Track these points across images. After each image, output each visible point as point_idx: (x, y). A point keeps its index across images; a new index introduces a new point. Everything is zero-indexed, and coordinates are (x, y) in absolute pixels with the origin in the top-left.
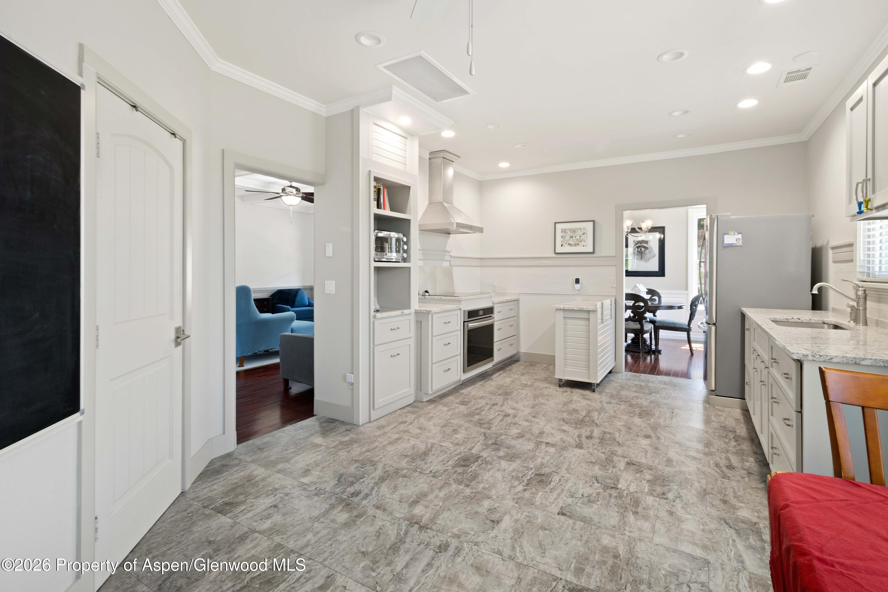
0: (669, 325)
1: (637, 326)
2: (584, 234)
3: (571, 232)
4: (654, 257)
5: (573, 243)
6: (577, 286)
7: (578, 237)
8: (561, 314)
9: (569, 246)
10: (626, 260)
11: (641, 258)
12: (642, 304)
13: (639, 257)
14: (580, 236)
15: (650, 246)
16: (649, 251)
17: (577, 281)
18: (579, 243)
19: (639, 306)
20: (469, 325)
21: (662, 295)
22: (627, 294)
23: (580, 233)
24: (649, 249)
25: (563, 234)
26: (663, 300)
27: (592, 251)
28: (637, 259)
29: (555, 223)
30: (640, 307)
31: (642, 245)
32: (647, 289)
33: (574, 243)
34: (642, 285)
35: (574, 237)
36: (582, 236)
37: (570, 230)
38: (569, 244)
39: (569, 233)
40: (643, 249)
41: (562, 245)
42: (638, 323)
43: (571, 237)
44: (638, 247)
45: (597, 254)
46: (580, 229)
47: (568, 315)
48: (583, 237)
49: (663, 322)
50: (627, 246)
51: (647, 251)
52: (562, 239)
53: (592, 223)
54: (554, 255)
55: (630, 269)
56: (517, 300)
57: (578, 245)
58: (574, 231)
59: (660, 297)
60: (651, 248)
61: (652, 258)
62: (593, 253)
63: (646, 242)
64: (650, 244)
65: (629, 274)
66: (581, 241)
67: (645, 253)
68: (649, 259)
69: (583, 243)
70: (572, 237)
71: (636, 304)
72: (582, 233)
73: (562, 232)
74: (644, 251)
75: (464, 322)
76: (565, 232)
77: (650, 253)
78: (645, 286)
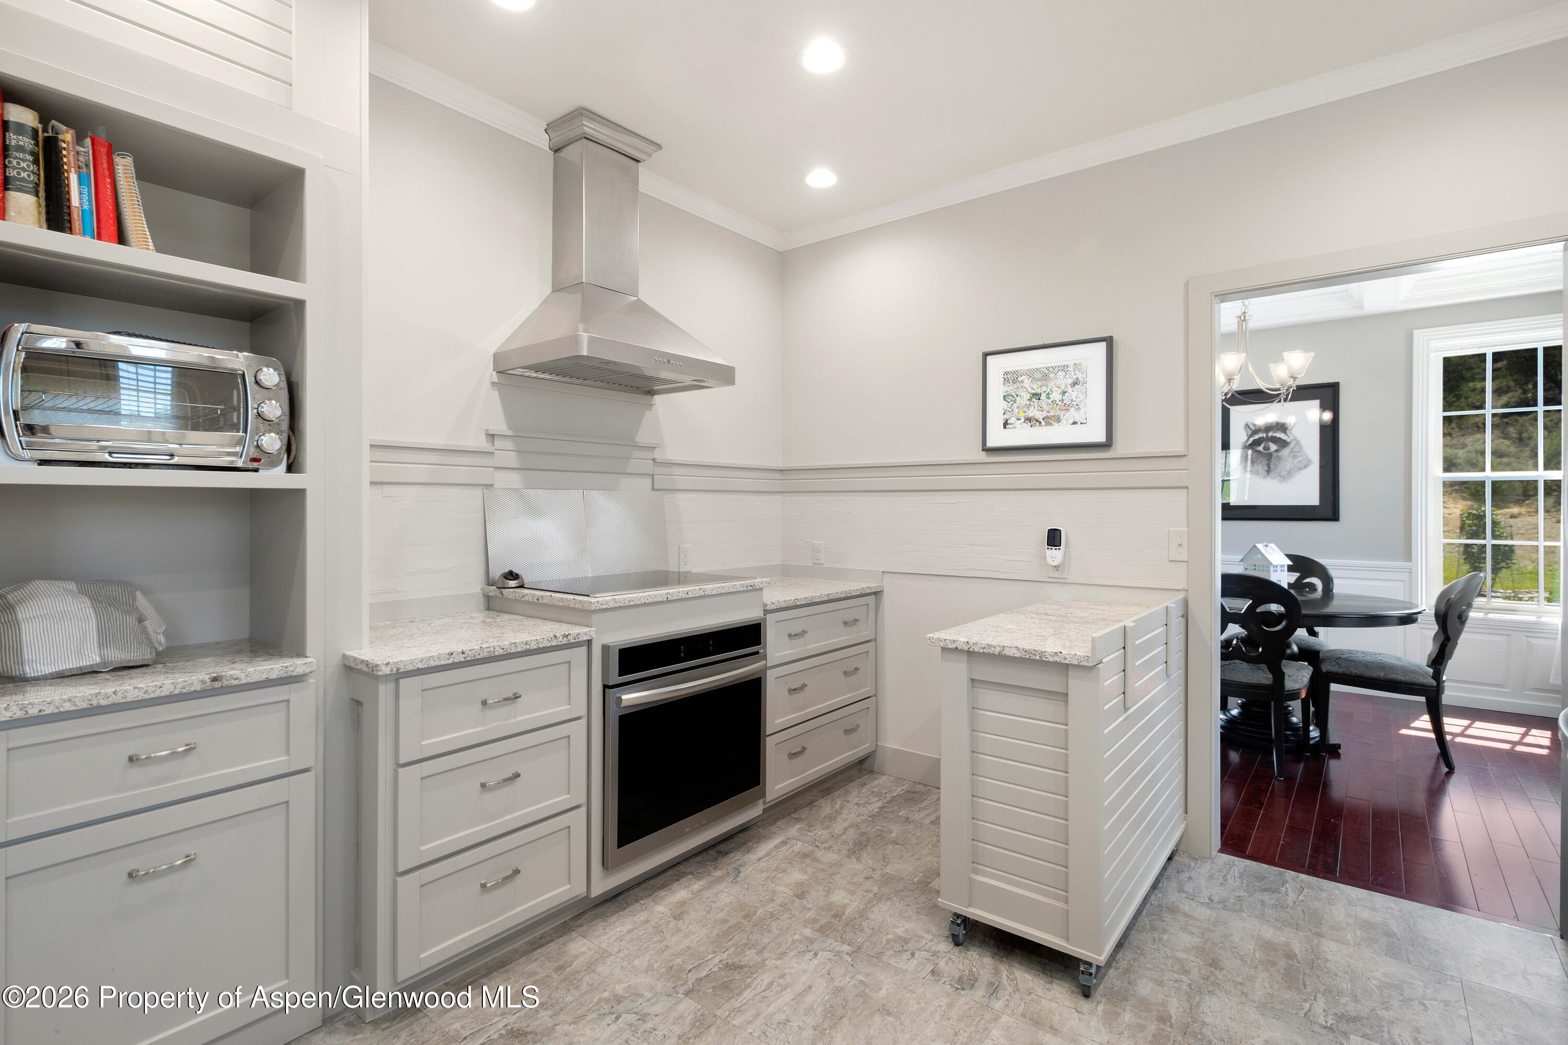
0: (1368, 673)
1: (1262, 676)
2: (1075, 384)
3: (1034, 380)
4: (1306, 467)
5: (1039, 415)
6: (1055, 556)
7: (1056, 396)
8: (960, 669)
9: (1028, 425)
10: (1223, 481)
11: (1268, 472)
12: (1275, 608)
13: (1261, 468)
14: (1064, 393)
15: (1295, 439)
16: (1292, 452)
17: (1054, 538)
18: (1061, 414)
19: (1270, 613)
20: (624, 697)
21: (1333, 573)
22: (1226, 578)
23: (1063, 381)
24: (1292, 445)
25: (1010, 388)
26: (1339, 587)
27: (1101, 437)
28: (1255, 472)
29: (986, 355)
30: (1272, 619)
31: (1270, 434)
32: (1289, 556)
33: (1045, 414)
34: (1273, 545)
35: (1043, 397)
36: (1070, 390)
37: (1030, 374)
38: (1029, 420)
39: (1027, 382)
40: (1273, 447)
41: (1005, 424)
42: (1264, 666)
43: (1034, 395)
44: (1257, 443)
45: (1121, 447)
46: (1064, 368)
47: (986, 672)
48: (1073, 393)
49: (1347, 659)
50: (1226, 446)
51: (1285, 452)
52: (1004, 405)
53: (1103, 345)
54: (982, 457)
55: (1234, 500)
56: (877, 594)
57: (1058, 420)
58: (1045, 375)
59: (1328, 581)
60: (1298, 443)
61: (1300, 469)
62: (1107, 445)
63: (1282, 427)
64: (1294, 431)
65: (1232, 513)
66: (1066, 408)
67: (1279, 458)
68: (1289, 473)
69: (1073, 414)
70: (1037, 396)
71: (1259, 610)
72: (1070, 381)
73: (1006, 381)
74: (1277, 451)
75: (605, 687)
76: (1014, 382)
77: (1295, 457)
78: (1281, 548)
